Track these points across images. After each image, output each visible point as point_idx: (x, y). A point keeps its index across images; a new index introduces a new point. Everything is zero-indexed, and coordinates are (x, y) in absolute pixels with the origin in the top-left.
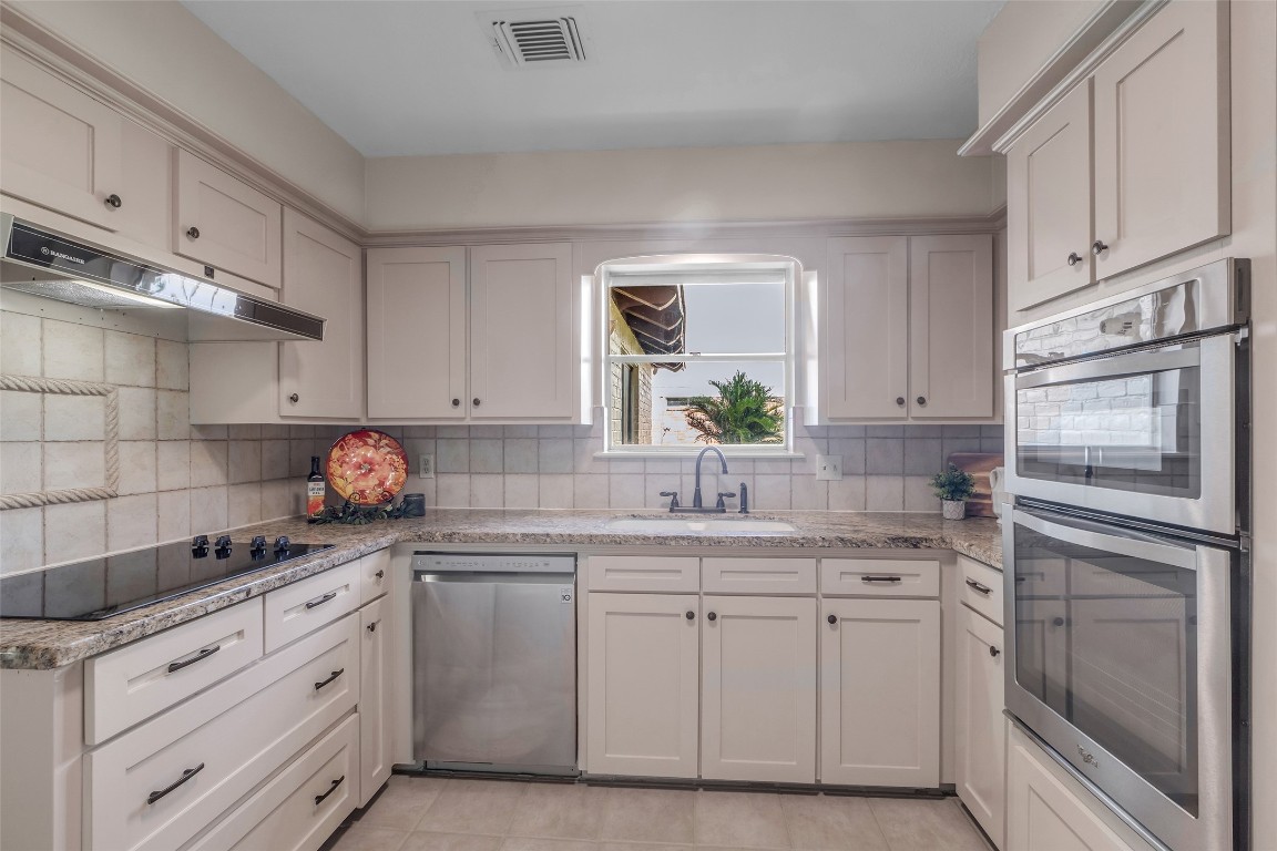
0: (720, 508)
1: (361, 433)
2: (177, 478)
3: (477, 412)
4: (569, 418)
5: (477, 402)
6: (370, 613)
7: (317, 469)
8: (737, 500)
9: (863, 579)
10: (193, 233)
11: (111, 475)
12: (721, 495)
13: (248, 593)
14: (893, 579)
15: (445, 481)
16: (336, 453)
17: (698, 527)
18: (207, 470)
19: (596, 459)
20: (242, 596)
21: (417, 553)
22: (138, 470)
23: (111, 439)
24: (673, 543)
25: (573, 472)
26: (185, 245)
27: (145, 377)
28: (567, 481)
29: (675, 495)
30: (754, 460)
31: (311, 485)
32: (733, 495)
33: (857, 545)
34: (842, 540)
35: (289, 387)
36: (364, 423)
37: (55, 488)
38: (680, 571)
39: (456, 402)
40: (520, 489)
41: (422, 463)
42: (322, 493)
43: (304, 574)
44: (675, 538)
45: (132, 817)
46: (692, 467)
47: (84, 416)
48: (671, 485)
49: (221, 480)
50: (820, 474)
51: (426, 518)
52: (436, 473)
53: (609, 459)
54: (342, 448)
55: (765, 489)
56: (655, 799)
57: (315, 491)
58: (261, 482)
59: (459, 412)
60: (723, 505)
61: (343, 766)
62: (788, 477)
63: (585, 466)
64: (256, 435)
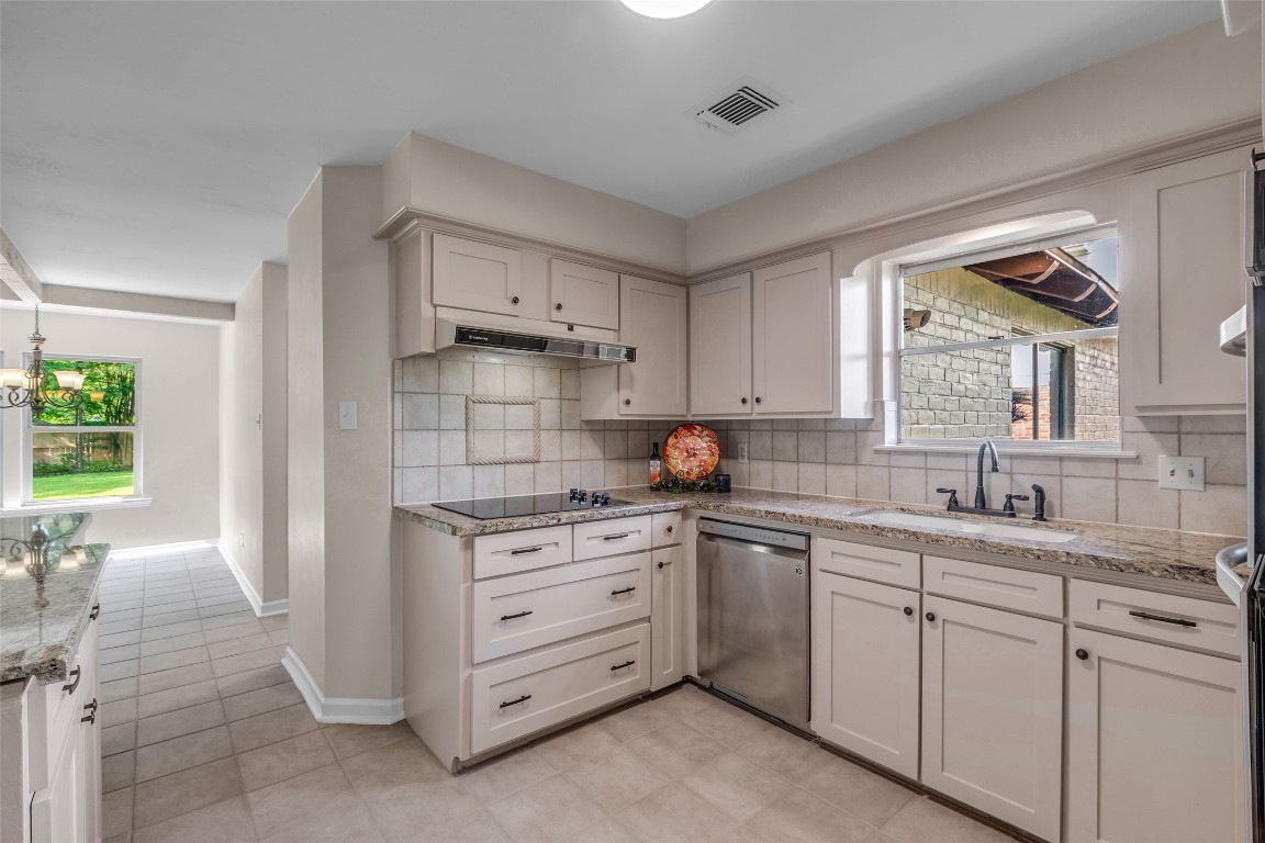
0: (1010, 511)
1: (688, 426)
2: (573, 453)
3: (758, 408)
4: (830, 412)
5: (758, 400)
6: (663, 555)
7: (658, 452)
8: (1032, 504)
9: (1131, 613)
10: (559, 307)
11: (537, 450)
12: (1010, 497)
13: (559, 520)
14: (1188, 624)
15: (756, 465)
16: (671, 441)
17: (971, 528)
18: (590, 448)
19: (877, 452)
20: (555, 522)
21: (702, 518)
22: (551, 446)
23: (537, 429)
24: (890, 535)
25: (856, 464)
26: (556, 315)
27: (554, 392)
28: (849, 471)
29: (954, 492)
30: (1061, 459)
31: (652, 462)
32: (1026, 498)
33: (1120, 568)
34: (1095, 558)
35: (625, 394)
36: (690, 418)
37: (509, 456)
38: (899, 565)
39: (744, 401)
40: (811, 476)
41: (739, 450)
42: (658, 469)
43: (600, 517)
44: (892, 530)
45: (495, 624)
46: (973, 464)
47: (523, 416)
48: (951, 481)
49: (600, 456)
50: (1164, 480)
51: (732, 493)
52: (749, 459)
53: (889, 452)
54: (676, 437)
55: (1077, 493)
56: (871, 782)
57: (655, 466)
58: (627, 459)
59: (747, 408)
60: (1012, 508)
61: (637, 653)
62: (1113, 482)
63: (866, 457)
64: (626, 427)
